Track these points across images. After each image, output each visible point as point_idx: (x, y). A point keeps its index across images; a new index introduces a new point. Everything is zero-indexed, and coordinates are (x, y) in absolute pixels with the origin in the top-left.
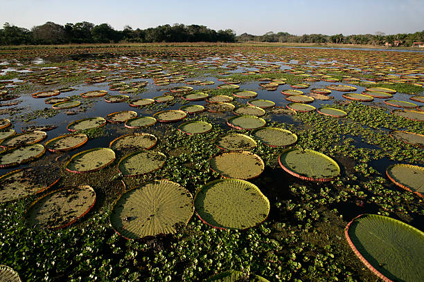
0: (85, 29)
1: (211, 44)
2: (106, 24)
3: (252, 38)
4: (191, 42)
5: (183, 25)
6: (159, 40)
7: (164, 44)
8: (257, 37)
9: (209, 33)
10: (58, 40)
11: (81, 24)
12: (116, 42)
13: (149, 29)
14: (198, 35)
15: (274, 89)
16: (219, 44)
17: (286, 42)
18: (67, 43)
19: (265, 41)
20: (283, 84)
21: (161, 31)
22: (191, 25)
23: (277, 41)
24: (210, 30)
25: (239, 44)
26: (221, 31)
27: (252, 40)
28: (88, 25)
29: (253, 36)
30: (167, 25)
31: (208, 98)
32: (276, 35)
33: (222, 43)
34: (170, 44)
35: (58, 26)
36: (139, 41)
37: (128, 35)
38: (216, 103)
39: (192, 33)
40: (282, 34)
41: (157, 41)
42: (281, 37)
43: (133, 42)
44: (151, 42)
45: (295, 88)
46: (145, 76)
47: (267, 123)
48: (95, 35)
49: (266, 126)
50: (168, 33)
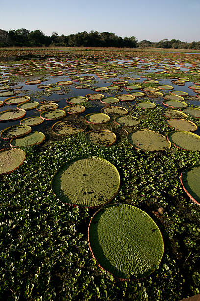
0: (23, 34)
1: (120, 49)
2: (39, 31)
3: (150, 44)
4: (104, 47)
5: (97, 33)
6: (79, 45)
7: (83, 48)
8: (154, 43)
9: (116, 39)
10: (5, 44)
11: (20, 30)
12: (47, 46)
13: (71, 35)
14: (109, 41)
15: (182, 84)
16: (125, 49)
17: (177, 48)
18: (11, 46)
19: (160, 47)
20: (188, 82)
21: (80, 37)
22: (103, 32)
23: (170, 47)
24: (117, 37)
25: (140, 50)
26: (126, 38)
27: (150, 46)
28: (26, 32)
29: (151, 43)
30: (85, 33)
31: (142, 88)
32: (170, 42)
33: (128, 49)
34: (88, 48)
35: (4, 32)
36: (63, 46)
37: (55, 40)
38: (149, 92)
39: (103, 40)
40: (174, 41)
41: (77, 46)
42: (173, 44)
43: (59, 46)
44: (73, 46)
45: (197, 85)
46: (89, 72)
47: (188, 105)
48: (31, 40)
49: (188, 106)
50: (85, 39)
